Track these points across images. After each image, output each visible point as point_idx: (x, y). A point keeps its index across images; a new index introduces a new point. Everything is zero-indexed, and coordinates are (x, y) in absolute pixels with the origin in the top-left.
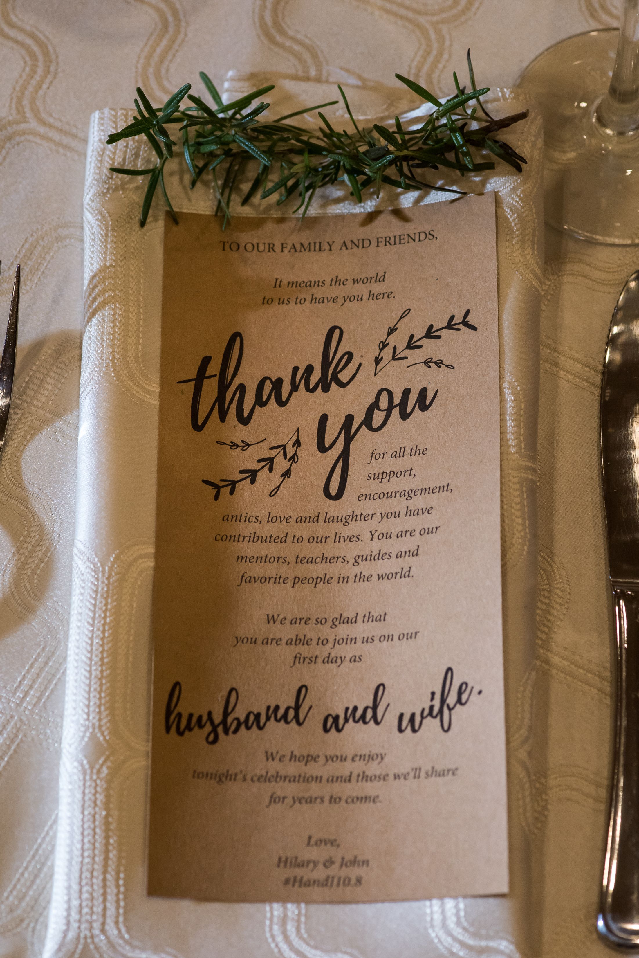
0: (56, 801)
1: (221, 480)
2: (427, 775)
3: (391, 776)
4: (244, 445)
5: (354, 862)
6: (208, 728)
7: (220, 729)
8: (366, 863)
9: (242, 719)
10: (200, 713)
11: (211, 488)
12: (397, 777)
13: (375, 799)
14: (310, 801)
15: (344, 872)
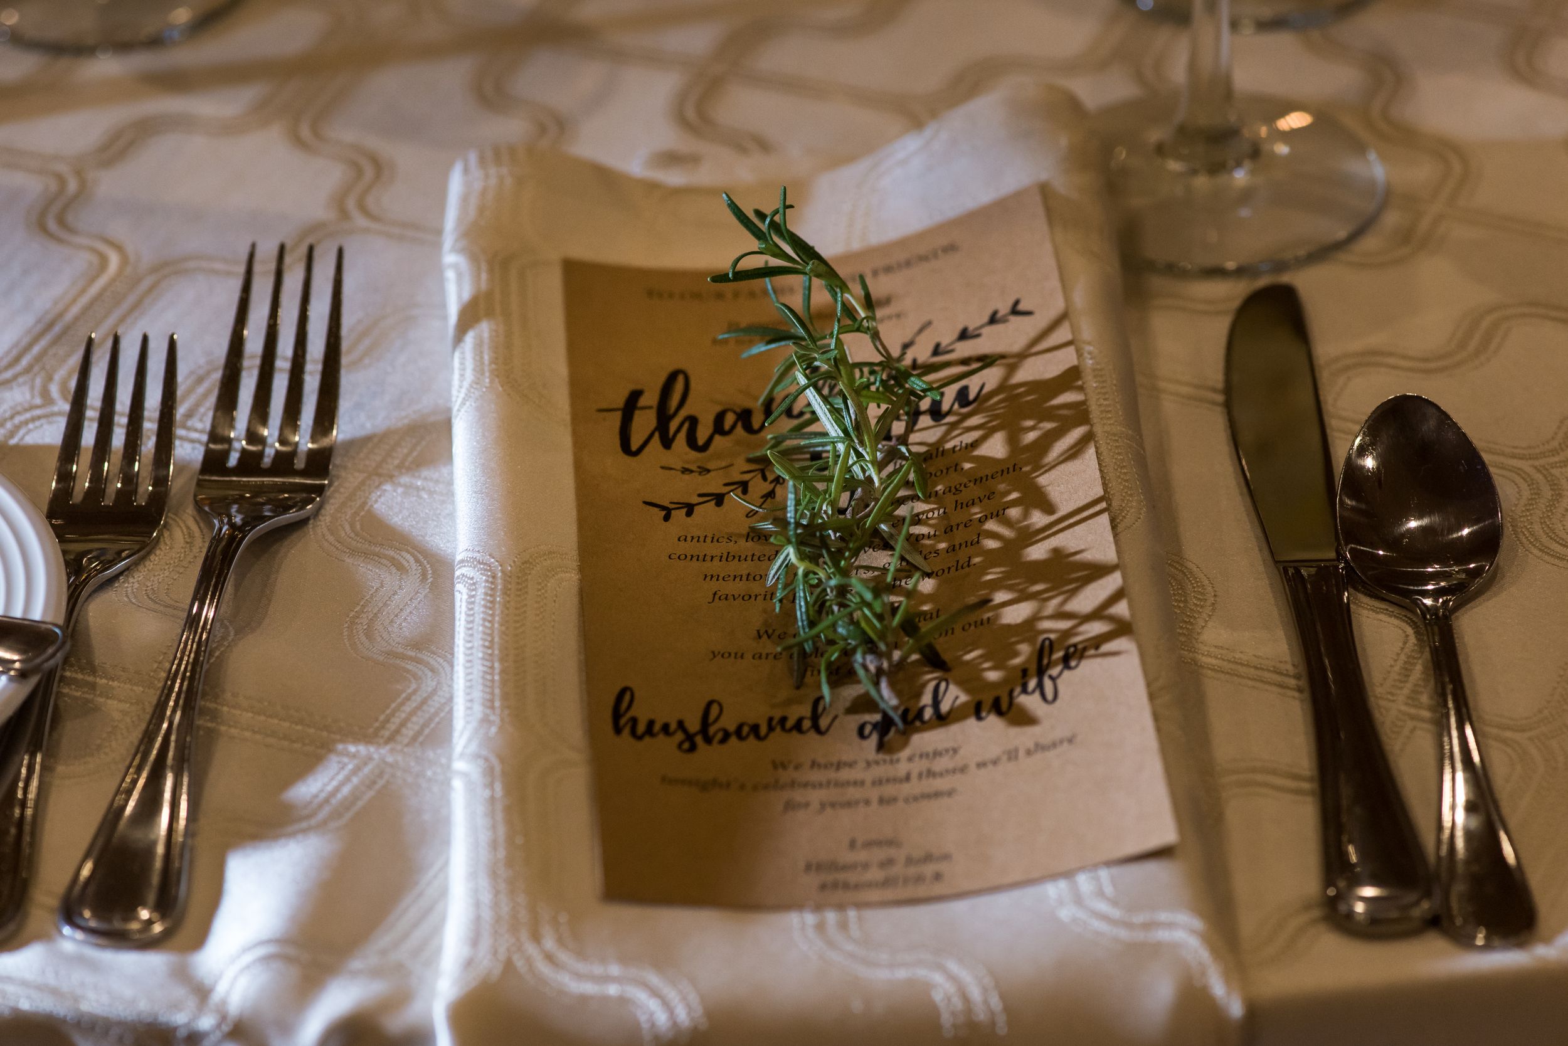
0: (447, 843)
1: (671, 503)
2: (1029, 753)
3: (973, 766)
4: (701, 470)
5: (928, 858)
6: (680, 736)
7: (699, 739)
8: (946, 857)
9: (732, 728)
10: (665, 720)
11: (656, 510)
12: (981, 765)
13: (950, 793)
14: (849, 804)
15: (912, 871)
